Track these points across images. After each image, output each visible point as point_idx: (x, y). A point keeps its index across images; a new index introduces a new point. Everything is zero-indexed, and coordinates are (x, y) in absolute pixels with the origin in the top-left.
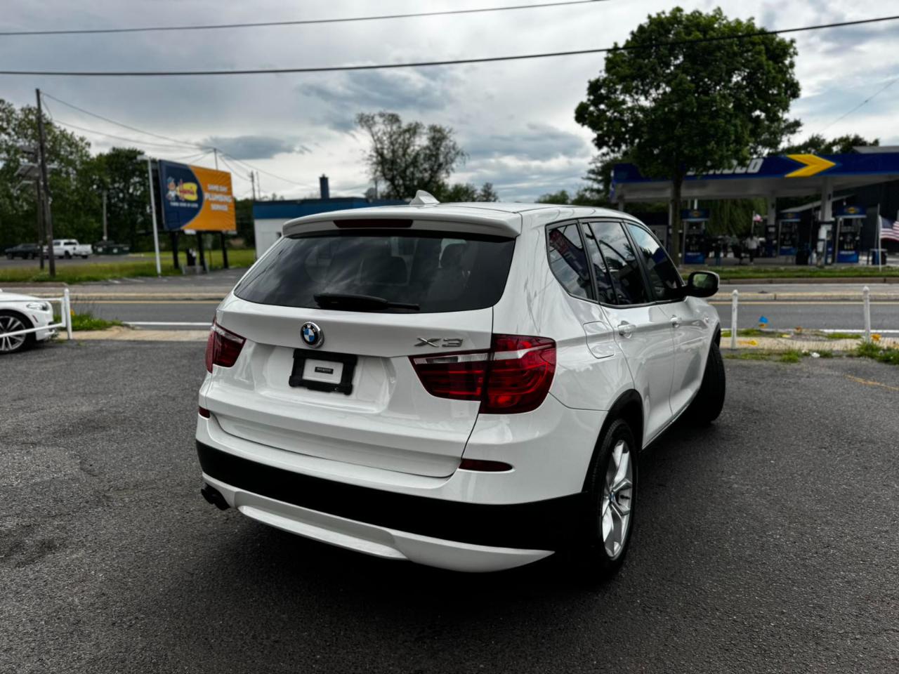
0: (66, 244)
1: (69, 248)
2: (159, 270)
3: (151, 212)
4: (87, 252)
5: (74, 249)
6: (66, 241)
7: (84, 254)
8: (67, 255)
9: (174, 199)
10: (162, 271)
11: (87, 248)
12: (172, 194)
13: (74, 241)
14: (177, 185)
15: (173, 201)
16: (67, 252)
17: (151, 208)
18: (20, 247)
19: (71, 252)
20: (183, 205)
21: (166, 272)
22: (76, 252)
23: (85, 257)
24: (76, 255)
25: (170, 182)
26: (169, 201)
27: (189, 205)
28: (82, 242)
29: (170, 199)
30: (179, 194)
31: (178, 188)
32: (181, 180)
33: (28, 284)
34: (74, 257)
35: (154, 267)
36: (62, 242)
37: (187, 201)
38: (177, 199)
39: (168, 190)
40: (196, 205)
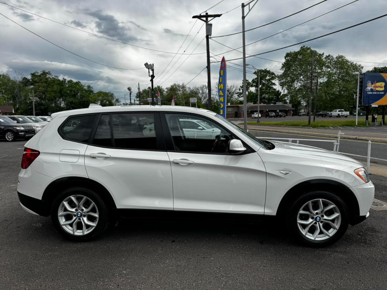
0: (339, 111)
1: (340, 113)
3: (356, 97)
4: (347, 115)
5: (342, 113)
7: (345, 115)
8: (339, 116)
10: (358, 124)
11: (348, 113)
12: (369, 88)
13: (343, 110)
14: (372, 84)
15: (369, 92)
16: (339, 114)
17: (356, 95)
18: (321, 113)
23: (346, 117)
25: (369, 83)
26: (367, 92)
27: (378, 93)
28: (346, 111)
30: (373, 88)
31: (373, 86)
32: (375, 82)
33: (300, 127)
34: (341, 117)
35: (355, 122)
36: (338, 110)
37: (377, 91)
38: (372, 90)
39: (367, 87)
40: (383, 93)
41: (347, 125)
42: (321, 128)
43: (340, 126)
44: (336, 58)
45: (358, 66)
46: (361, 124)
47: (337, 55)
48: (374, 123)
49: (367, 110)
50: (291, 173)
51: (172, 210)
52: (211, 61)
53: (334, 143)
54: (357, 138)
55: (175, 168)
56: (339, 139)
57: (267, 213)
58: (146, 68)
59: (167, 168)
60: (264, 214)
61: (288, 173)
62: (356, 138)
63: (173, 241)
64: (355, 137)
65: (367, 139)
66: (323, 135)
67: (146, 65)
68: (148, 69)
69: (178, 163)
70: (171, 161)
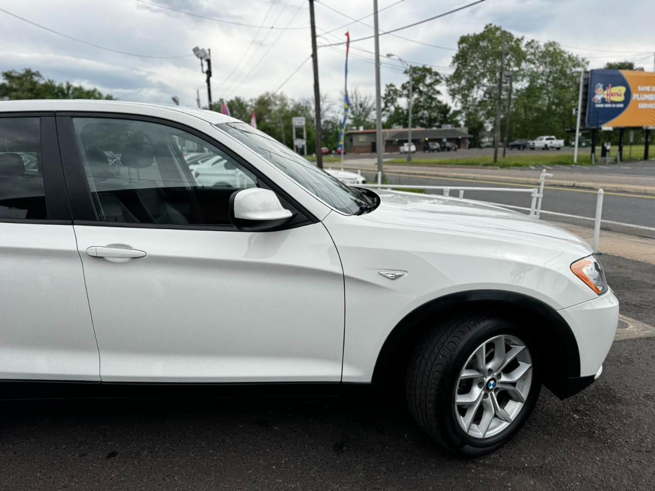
0: (547, 139)
1: (548, 142)
2: (575, 160)
3: (577, 113)
4: (559, 145)
5: (551, 143)
6: (548, 137)
7: (557, 146)
8: (546, 148)
9: (600, 102)
10: (578, 161)
11: (561, 142)
12: (598, 97)
13: (553, 137)
14: (604, 89)
15: (598, 103)
16: (546, 145)
17: (577, 110)
18: (517, 142)
19: (549, 145)
20: (607, 106)
21: (582, 162)
22: (552, 145)
23: (558, 149)
24: (552, 147)
25: (599, 87)
26: (595, 104)
27: (614, 106)
28: (558, 138)
29: (596, 102)
30: (605, 97)
31: (606, 92)
32: (610, 85)
33: (479, 167)
34: (550, 149)
35: (573, 157)
36: (545, 137)
37: (612, 102)
38: (603, 101)
39: (595, 94)
40: (622, 106)
41: (560, 163)
42: (515, 168)
43: (547, 165)
44: (545, 45)
45: (580, 60)
46: (583, 161)
47: (546, 41)
48: (605, 158)
49: (594, 137)
50: (406, 275)
51: (99, 380)
52: (318, 44)
53: (533, 193)
54: (576, 185)
55: (94, 271)
56: (542, 187)
57: (347, 377)
58: (195, 57)
59: (71, 270)
60: (341, 382)
61: (400, 276)
62: (574, 184)
63: (113, 454)
64: (571, 183)
65: (592, 187)
66: (517, 180)
67: (196, 50)
68: (199, 60)
69: (102, 257)
70: (82, 252)
